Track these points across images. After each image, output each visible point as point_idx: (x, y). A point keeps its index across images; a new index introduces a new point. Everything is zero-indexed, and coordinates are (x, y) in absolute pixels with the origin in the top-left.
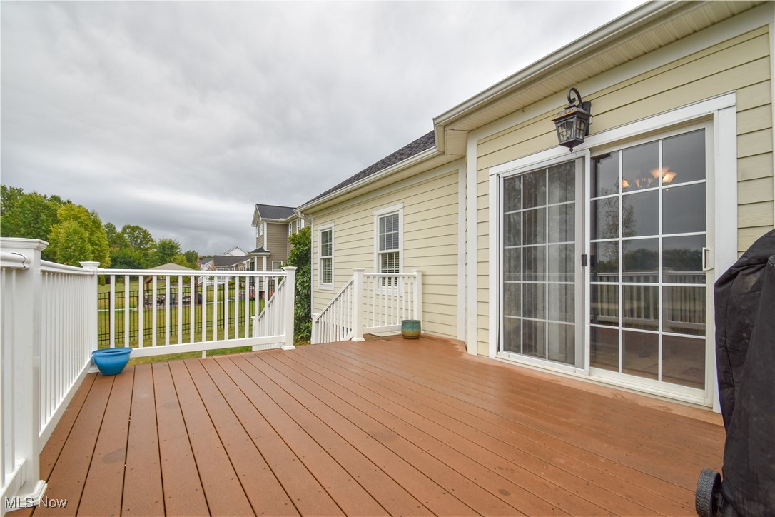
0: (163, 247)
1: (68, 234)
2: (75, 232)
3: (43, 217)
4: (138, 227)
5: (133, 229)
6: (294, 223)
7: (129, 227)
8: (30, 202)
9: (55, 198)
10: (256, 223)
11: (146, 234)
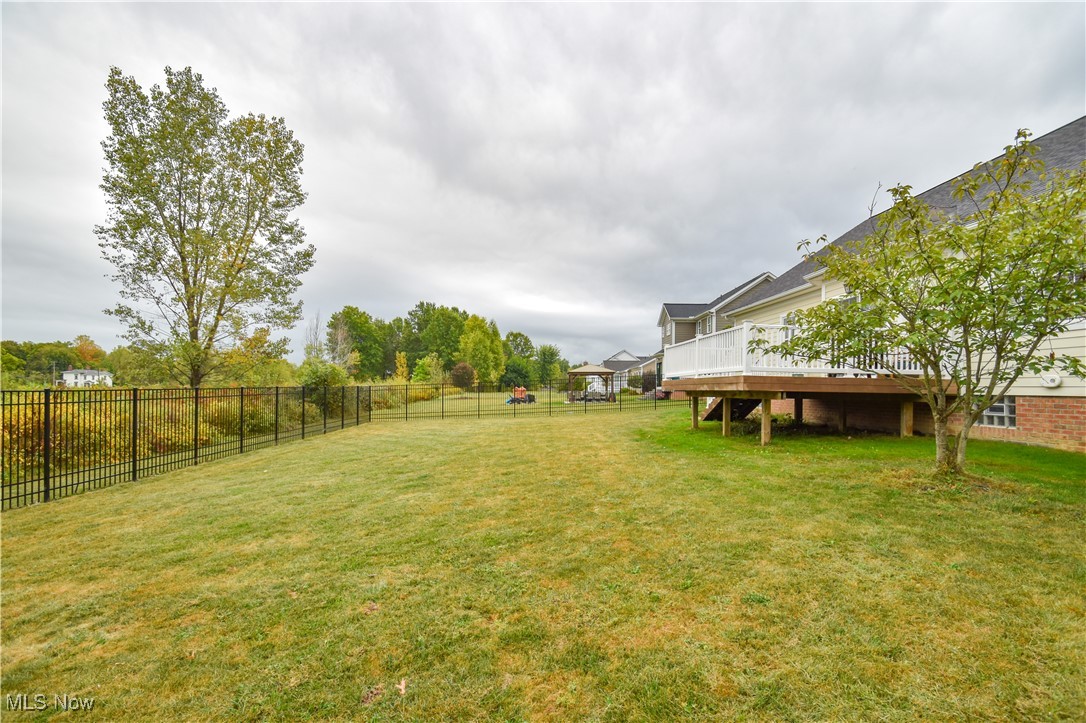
0: (544, 354)
1: (476, 344)
2: (480, 341)
3: (453, 328)
4: (520, 334)
5: (516, 336)
6: (704, 321)
7: (512, 334)
8: (442, 315)
9: (455, 310)
10: (662, 323)
11: (527, 340)
